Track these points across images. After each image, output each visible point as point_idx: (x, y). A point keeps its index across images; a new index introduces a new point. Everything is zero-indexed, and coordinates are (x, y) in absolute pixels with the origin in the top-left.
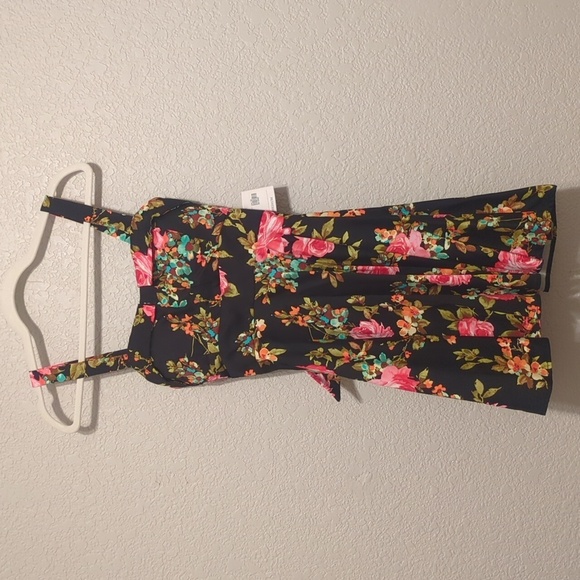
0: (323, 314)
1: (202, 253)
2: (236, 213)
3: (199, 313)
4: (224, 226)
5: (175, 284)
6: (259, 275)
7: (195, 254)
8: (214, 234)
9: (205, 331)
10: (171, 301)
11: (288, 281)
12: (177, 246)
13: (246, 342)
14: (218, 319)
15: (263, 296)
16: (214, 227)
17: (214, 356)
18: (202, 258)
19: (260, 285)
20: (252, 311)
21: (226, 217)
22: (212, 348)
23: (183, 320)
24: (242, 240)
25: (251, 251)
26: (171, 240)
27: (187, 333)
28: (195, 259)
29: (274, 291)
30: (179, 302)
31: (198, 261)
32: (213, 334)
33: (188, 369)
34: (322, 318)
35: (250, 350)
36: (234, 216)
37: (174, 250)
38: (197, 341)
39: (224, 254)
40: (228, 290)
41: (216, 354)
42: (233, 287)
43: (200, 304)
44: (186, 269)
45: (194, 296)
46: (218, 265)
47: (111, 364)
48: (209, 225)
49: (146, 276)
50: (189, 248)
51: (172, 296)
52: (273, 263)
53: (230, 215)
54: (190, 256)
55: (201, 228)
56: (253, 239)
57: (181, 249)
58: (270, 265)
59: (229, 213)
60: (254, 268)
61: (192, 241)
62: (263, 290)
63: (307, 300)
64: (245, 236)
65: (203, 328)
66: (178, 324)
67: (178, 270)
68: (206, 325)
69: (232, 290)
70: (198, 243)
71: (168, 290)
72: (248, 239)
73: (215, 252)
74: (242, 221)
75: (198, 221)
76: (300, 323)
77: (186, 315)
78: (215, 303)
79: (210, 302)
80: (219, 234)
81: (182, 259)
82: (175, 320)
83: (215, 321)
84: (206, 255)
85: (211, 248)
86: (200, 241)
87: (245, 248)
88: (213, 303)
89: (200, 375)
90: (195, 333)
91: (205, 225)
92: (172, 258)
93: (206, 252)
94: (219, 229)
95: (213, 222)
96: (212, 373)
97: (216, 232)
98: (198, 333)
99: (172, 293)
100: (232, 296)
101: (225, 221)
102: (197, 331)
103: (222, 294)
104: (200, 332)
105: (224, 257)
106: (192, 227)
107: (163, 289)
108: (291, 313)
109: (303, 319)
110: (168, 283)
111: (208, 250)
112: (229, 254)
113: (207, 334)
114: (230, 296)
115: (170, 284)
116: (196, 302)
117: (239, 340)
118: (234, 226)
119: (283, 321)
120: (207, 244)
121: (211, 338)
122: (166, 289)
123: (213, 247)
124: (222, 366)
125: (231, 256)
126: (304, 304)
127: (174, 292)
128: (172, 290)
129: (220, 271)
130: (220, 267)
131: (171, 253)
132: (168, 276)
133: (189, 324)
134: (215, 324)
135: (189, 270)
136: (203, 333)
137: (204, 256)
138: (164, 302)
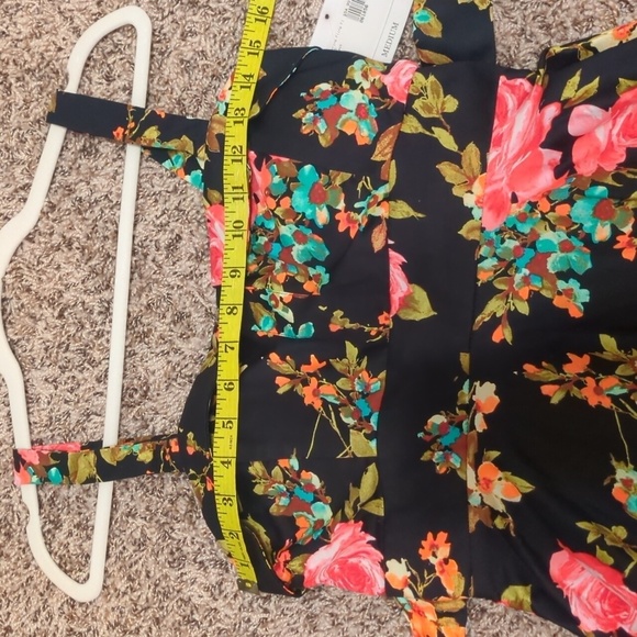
1: (349, 207)
2: (431, 100)
3: (343, 355)
4: (401, 135)
5: (291, 285)
6: (489, 263)
7: (332, 211)
8: (377, 157)
9: (351, 401)
10: (280, 323)
11: (561, 285)
12: (289, 193)
13: (446, 441)
14: (383, 375)
15: (495, 322)
16: (376, 140)
17: (361, 465)
18: (349, 220)
19: (489, 291)
20: (465, 359)
21: (406, 109)
22: (360, 445)
23: (305, 369)
24: (447, 170)
25: (469, 201)
26: (277, 179)
27: (307, 402)
28: (333, 223)
29: (524, 309)
30: (296, 327)
31: (341, 228)
32: (366, 412)
33: (298, 492)
35: (455, 461)
36: (428, 108)
37: (286, 202)
38: (325, 423)
39: (402, 210)
40: (407, 302)
41: (367, 461)
42: (420, 295)
43: (345, 334)
44: (316, 247)
45: (329, 315)
46: (389, 236)
47: (146, 456)
48: (365, 133)
50: (315, 197)
51: (279, 310)
52: (525, 229)
53: (417, 105)
54: (322, 216)
55: (345, 141)
56: (476, 163)
57: (300, 200)
58: (518, 235)
59: (411, 98)
60: (476, 244)
61: (324, 179)
62: (495, 307)
63: (608, 341)
64: (455, 159)
65: (346, 393)
66: (291, 377)
67: (297, 250)
68: (353, 386)
69: (417, 302)
70: (338, 182)
71: (273, 297)
72: (464, 165)
73: (379, 204)
74: (450, 121)
75: (338, 127)
76: (589, 395)
77: (312, 356)
78: (379, 333)
79: (367, 329)
80: (389, 156)
81: (303, 224)
82: (286, 367)
83: (375, 379)
84: (359, 211)
85: (369, 193)
86: (341, 177)
87: (456, 192)
88: (373, 333)
89: (323, 512)
90: (325, 403)
91: (353, 136)
92: (283, 223)
93: (357, 205)
94: (389, 144)
95: (372, 125)
96: (349, 511)
97: (383, 152)
98: (332, 404)
99: (281, 304)
100: (418, 317)
101: (401, 120)
102: (331, 399)
103: (393, 312)
104: (338, 403)
105: (401, 217)
106: (323, 142)
107: (262, 296)
108: (566, 368)
109: (597, 384)
110: (274, 280)
111: (363, 199)
112: (415, 210)
113: (352, 408)
114: (411, 318)
115: (278, 283)
116: (334, 328)
117: (427, 433)
118: (428, 133)
119: (546, 390)
120: (360, 185)
121: (360, 419)
122: (270, 294)
123: (374, 192)
124: (375, 496)
125: (420, 215)
126: (602, 350)
127: (284, 304)
128: (281, 298)
129: (392, 253)
130: (391, 242)
131: (278, 212)
132: (278, 265)
133: (314, 382)
134: (376, 385)
135: (323, 250)
136: (343, 405)
137: (352, 214)
138: (265, 325)
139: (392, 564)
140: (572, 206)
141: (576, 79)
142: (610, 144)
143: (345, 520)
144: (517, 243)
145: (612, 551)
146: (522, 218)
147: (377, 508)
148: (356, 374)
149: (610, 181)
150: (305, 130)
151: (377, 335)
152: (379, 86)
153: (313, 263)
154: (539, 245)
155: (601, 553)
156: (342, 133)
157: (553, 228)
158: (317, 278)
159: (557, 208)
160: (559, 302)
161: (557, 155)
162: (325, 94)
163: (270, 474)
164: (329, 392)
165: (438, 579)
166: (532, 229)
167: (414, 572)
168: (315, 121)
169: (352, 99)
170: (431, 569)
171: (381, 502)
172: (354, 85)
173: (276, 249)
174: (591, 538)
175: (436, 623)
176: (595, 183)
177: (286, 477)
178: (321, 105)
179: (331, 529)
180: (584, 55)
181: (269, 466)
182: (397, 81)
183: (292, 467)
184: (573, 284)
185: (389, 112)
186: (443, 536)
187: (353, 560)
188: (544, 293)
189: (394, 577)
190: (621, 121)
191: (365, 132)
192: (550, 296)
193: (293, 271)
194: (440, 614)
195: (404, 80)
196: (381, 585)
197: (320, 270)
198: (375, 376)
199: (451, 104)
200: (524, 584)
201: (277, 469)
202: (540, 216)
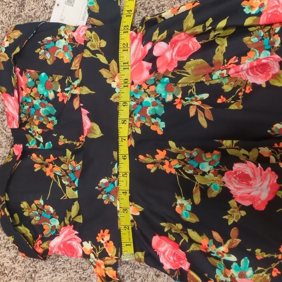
0: (192, 158)
1: (63, 91)
2: (94, 42)
3: (65, 155)
4: (83, 57)
5: (41, 126)
7: (56, 93)
8: (73, 68)
9: (67, 174)
10: (38, 143)
11: (153, 120)
12: (36, 86)
13: (108, 190)
14: (81, 163)
16: (72, 61)
18: (63, 96)
21: (83, 47)
22: (71, 193)
24: (104, 72)
25: (114, 85)
26: (30, 80)
27: (47, 174)
28: (56, 98)
29: (139, 131)
30: (44, 144)
32: (73, 179)
33: (43, 214)
34: (191, 162)
35: (112, 198)
36: (93, 46)
37: (35, 90)
38: (55, 184)
39: (86, 91)
40: (91, 130)
41: (74, 200)
42: (96, 127)
43: (66, 146)
44: (50, 108)
45: (58, 138)
46: (81, 102)
49: (13, 118)
50: (48, 87)
51: (37, 137)
52: (138, 96)
53: (88, 45)
54: (51, 95)
55: (59, 62)
56: (116, 69)
57: (41, 89)
58: (135, 99)
59: (86, 42)
60: (117, 104)
61: (50, 79)
63: (172, 144)
64: (107, 67)
65: (65, 171)
66: (41, 164)
67: (42, 111)
68: (68, 168)
69: (95, 130)
70: (57, 80)
71: (34, 132)
72: (111, 70)
73: (75, 88)
74: (103, 51)
75: (55, 55)
76: (167, 168)
77: (51, 155)
78: (80, 145)
79: (75, 143)
80: (78, 67)
81: (43, 99)
82: (39, 160)
83: (78, 165)
84: (67, 92)
85: (71, 84)
86: (58, 78)
87: (108, 81)
88: (78, 145)
89: (55, 222)
90: (56, 175)
91: (62, 59)
92: (35, 99)
93: (66, 89)
94: (78, 62)
95: (70, 54)
96: (67, 221)
97: (76, 66)
98: (59, 176)
99: (37, 134)
100: (96, 136)
101: (83, 52)
102: (58, 173)
103: (85, 135)
104: (61, 175)
105: (85, 94)
106: (49, 63)
107: (29, 131)
108: (156, 156)
109: (170, 163)
110: (34, 124)
111: (69, 87)
112: (91, 90)
113: (67, 177)
114: (93, 137)
115: (36, 125)
116: (60, 143)
117: (99, 187)
118: (95, 57)
119: (149, 166)
120: (67, 80)
121: (71, 182)
122: (32, 130)
123: (73, 83)
124: (78, 214)
125: (93, 92)
126: (170, 148)
127: (39, 134)
128: (37, 132)
129: (83, 110)
130: (81, 105)
131: (32, 94)
132: (35, 117)
133: (51, 166)
134: (78, 167)
135: (54, 110)
136: (63, 176)
137: (64, 93)
138: (32, 144)
139: (85, 243)
140: (156, 86)
141: (157, 32)
142: (172, 59)
143: (65, 225)
144: (135, 103)
145: (175, 235)
146: (136, 92)
147: (80, 220)
148: (69, 162)
149: (170, 75)
150: (41, 58)
151: (79, 146)
152: (72, 37)
153: (50, 115)
154: (143, 104)
155: (170, 236)
156: (57, 58)
157: (149, 96)
158: (52, 122)
159: (150, 87)
160: (153, 128)
161: (150, 65)
162: (49, 42)
163: (31, 207)
164: (58, 170)
165: (105, 249)
166: (141, 97)
167: (95, 247)
168: (45, 53)
169: (61, 43)
170: (102, 245)
171: (81, 216)
172: (61, 37)
173: (33, 110)
174: (166, 230)
175: (104, 270)
176: (164, 77)
177: (38, 208)
178: (47, 46)
179: (59, 230)
180: (160, 21)
181: (30, 203)
182: (79, 35)
183: (41, 204)
184: (158, 120)
185: (77, 49)
186: (107, 231)
187: (69, 242)
188: (146, 124)
189: (86, 249)
190: (176, 49)
191: (67, 57)
192: (149, 125)
193: (42, 120)
194: (106, 266)
195: (82, 34)
196: (81, 252)
197: (54, 118)
198: (78, 163)
199: (103, 44)
200: (142, 251)
201: (33, 205)
202: (143, 91)
